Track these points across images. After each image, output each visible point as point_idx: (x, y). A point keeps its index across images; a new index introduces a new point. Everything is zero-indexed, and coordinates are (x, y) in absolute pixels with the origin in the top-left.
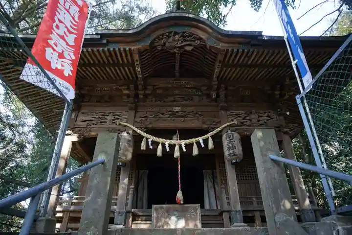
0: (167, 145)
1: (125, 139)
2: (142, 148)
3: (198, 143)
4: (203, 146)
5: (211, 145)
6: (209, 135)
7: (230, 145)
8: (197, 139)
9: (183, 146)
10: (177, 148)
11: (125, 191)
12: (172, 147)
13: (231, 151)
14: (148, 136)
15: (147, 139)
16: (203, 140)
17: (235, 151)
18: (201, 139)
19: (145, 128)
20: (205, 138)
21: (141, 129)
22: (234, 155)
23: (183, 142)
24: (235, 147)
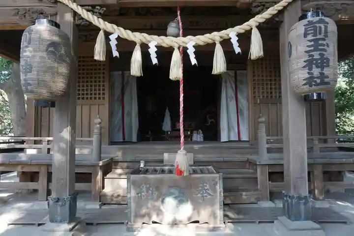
0: (153, 51)
1: (41, 40)
2: (96, 58)
3: (226, 43)
4: (238, 50)
5: (256, 49)
6: (253, 22)
7: (316, 55)
8: (223, 33)
9: (191, 52)
10: (176, 57)
11: (67, 155)
12: (165, 54)
13: (316, 72)
14: (109, 27)
15: (107, 34)
16: (239, 35)
17: (326, 71)
18: (232, 34)
19: (101, 6)
20: (243, 31)
21: (92, 9)
22: (323, 83)
23: (191, 42)
24: (328, 60)
